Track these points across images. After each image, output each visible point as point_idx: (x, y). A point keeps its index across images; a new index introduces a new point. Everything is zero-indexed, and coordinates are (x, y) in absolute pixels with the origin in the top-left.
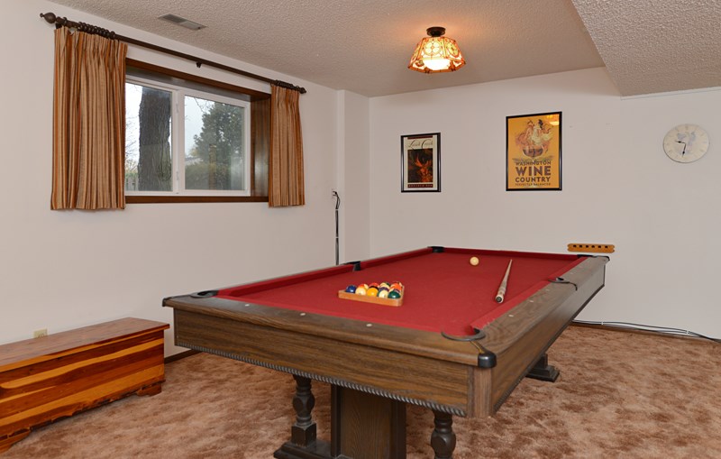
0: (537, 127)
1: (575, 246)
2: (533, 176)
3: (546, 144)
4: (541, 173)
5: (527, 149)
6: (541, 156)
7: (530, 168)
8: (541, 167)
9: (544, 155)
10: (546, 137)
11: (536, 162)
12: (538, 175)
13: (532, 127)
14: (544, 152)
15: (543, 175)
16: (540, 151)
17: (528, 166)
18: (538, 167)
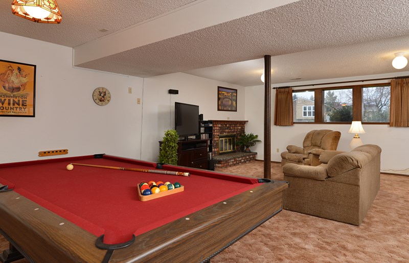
0: (16, 71)
1: (45, 153)
2: (12, 106)
3: (24, 85)
4: (19, 104)
5: (7, 85)
6: (18, 93)
7: (9, 100)
8: (19, 101)
9: (21, 92)
10: (24, 80)
11: (14, 96)
12: (16, 106)
13: (12, 71)
14: (22, 90)
15: (21, 106)
16: (18, 89)
17: (7, 99)
18: (16, 100)
